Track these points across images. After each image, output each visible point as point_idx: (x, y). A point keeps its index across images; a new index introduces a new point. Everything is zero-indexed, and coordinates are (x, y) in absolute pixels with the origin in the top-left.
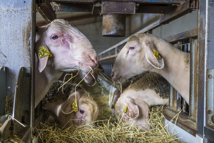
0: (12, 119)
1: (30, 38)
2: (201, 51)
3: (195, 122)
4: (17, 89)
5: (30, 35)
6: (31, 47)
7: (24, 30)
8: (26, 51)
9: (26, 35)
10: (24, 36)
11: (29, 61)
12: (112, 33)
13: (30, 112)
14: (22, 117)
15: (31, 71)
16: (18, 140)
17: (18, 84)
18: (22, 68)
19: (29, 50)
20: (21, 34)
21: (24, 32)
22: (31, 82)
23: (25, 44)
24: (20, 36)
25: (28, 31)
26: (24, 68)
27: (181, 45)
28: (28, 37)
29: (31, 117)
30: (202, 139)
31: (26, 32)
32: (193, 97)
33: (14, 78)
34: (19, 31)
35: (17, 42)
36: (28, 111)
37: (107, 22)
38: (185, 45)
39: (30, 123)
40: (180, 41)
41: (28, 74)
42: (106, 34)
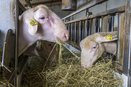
0: (2, 66)
1: (15, 9)
2: (128, 20)
3: (121, 65)
4: (5, 44)
5: (14, 7)
6: (15, 15)
7: (10, 4)
8: (12, 18)
9: (12, 7)
10: (11, 8)
11: (14, 25)
12: (68, 8)
13: (15, 59)
14: (10, 63)
15: (16, 32)
16: (6, 82)
17: (6, 41)
18: (9, 30)
19: (14, 17)
20: (9, 6)
21: (10, 5)
22: (15, 39)
23: (12, 13)
24: (8, 8)
25: (14, 5)
26: (11, 29)
27: (110, 17)
28: (14, 8)
29: (16, 63)
30: (127, 77)
31: (12, 5)
32: (119, 50)
33: (4, 36)
34: (7, 4)
35: (6, 11)
36: (13, 59)
37: (65, 1)
38: (113, 17)
39: (15, 66)
40: (109, 14)
41: (14, 34)
42: (64, 9)
